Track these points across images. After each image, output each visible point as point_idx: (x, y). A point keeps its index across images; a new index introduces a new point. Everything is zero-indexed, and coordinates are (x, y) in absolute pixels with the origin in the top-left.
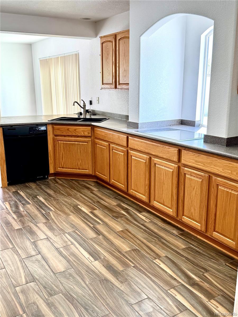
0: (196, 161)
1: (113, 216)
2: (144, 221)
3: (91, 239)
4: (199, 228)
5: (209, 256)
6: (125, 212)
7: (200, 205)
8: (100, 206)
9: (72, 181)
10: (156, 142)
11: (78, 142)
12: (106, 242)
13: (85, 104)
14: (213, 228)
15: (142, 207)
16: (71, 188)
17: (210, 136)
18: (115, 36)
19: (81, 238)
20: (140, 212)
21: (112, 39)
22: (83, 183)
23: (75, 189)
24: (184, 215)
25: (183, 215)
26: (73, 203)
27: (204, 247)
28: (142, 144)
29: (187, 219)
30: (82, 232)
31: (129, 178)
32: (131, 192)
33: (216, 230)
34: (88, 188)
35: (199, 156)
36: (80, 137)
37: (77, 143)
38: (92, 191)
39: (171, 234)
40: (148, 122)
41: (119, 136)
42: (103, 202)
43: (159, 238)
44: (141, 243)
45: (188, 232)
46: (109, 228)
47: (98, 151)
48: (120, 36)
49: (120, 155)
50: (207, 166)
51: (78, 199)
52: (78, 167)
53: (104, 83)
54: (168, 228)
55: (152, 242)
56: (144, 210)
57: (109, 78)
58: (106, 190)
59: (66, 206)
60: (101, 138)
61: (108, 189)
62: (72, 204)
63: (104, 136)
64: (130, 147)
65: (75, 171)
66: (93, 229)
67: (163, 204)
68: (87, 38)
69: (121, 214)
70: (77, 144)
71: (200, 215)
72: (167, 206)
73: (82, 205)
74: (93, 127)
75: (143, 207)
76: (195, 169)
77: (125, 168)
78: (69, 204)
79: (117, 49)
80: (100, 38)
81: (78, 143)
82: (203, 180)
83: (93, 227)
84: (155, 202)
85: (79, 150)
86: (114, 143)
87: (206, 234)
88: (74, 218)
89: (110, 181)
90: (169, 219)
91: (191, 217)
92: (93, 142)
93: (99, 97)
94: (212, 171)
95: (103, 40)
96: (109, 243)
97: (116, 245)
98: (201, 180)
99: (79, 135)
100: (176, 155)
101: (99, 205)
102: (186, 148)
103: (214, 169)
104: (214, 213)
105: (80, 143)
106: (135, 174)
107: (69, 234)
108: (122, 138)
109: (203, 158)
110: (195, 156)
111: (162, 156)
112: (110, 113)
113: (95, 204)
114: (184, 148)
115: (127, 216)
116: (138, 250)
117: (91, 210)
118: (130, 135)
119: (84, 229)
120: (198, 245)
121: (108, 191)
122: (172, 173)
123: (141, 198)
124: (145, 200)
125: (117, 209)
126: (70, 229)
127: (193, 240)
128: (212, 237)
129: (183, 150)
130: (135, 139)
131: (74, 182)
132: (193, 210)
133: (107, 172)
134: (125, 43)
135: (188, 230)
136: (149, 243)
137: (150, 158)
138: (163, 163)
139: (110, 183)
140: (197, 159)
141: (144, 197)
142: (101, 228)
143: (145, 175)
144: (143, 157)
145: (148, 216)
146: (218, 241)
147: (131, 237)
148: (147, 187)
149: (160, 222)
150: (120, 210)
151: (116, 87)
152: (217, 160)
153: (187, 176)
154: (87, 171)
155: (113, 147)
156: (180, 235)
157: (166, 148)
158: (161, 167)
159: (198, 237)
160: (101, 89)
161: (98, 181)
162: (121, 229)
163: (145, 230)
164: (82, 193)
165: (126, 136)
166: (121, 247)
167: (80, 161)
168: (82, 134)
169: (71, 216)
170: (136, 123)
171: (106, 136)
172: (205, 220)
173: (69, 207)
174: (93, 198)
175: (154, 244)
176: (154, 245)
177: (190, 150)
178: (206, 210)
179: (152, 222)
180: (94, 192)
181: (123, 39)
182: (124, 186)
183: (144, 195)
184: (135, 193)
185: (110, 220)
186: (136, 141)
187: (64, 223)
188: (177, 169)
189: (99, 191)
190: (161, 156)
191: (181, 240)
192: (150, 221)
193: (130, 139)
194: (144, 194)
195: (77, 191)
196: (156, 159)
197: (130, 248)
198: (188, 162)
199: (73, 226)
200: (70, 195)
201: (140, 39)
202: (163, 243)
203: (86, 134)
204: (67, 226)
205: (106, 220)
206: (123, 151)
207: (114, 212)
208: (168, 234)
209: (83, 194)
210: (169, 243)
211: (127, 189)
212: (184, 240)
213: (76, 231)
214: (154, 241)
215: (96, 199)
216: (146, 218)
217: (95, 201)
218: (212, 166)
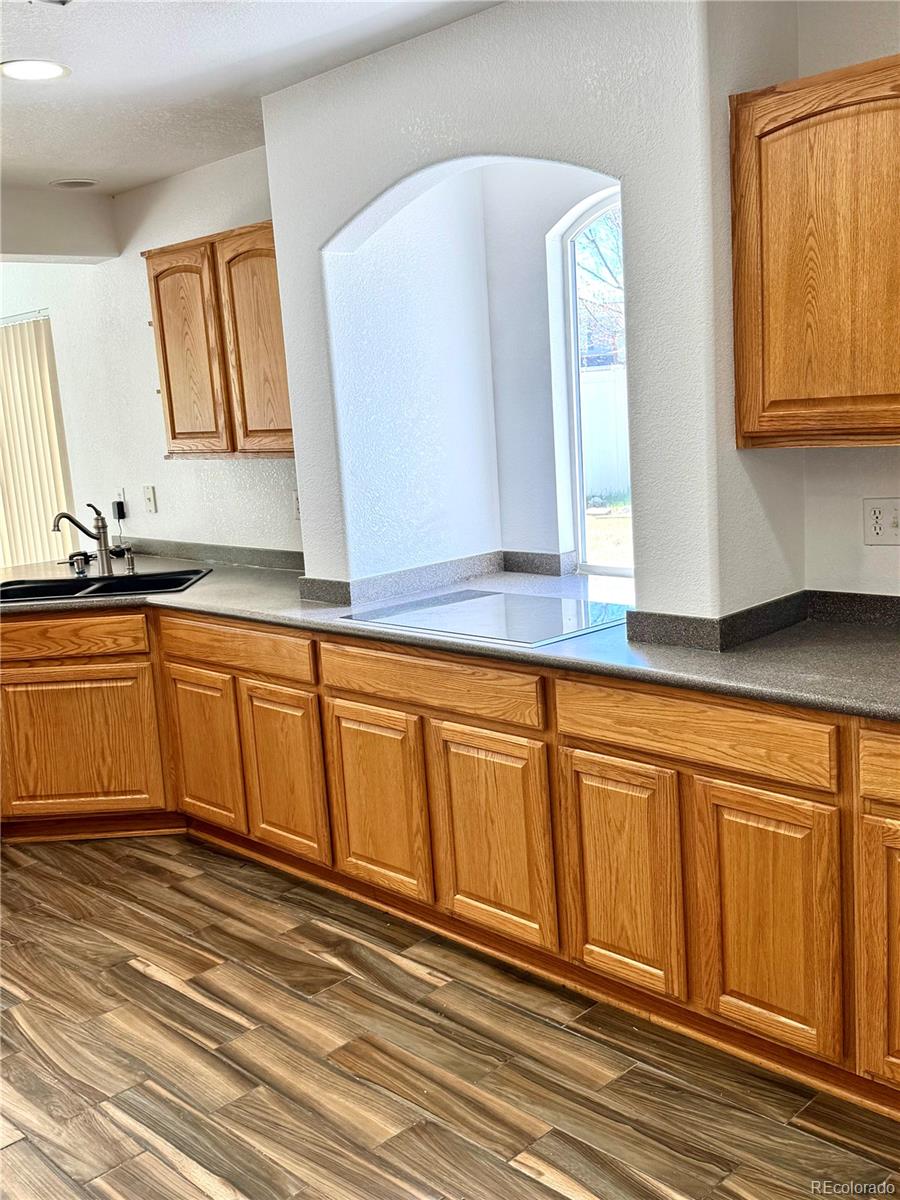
0: (620, 721)
1: (295, 984)
2: (424, 987)
3: (225, 1112)
4: (660, 987)
5: (720, 1098)
6: (336, 955)
7: (655, 890)
8: (226, 946)
9: (77, 848)
10: (443, 657)
11: (91, 681)
12: (290, 1111)
13: (103, 519)
14: (716, 980)
15: (403, 924)
16: (84, 883)
17: (651, 615)
18: (210, 247)
19: (178, 1111)
20: (400, 947)
21: (199, 260)
22: (127, 851)
23: (99, 885)
24: (590, 941)
25: (586, 941)
26: (104, 950)
27: (685, 1060)
28: (382, 667)
29: (604, 956)
30: (174, 1085)
31: (335, 811)
32: (352, 864)
33: (732, 985)
34: (156, 872)
35: (628, 699)
36: (100, 659)
37: (87, 685)
38: (176, 884)
39: (546, 1024)
40: (386, 575)
41: (274, 641)
42: (234, 927)
43: (507, 1053)
44: (437, 1091)
45: (608, 1006)
46: (291, 1045)
47: (186, 714)
48: (234, 246)
49: (290, 721)
50: (665, 736)
51: (122, 930)
52: (103, 786)
53: (179, 433)
54: (529, 1000)
55: (483, 1075)
56: (416, 937)
57: (201, 414)
58: (236, 869)
59: (75, 969)
60: (195, 657)
61: (243, 860)
62: (100, 954)
63: (209, 646)
64: (330, 683)
65: (89, 803)
66: (222, 1060)
67: (498, 905)
68: (81, 258)
69: (323, 968)
70: (87, 693)
71: (658, 930)
72: (516, 908)
73: (145, 953)
74: (150, 613)
75: (404, 921)
76: (619, 752)
77: (316, 769)
78: (85, 958)
79: (225, 297)
80: (143, 260)
81: (95, 685)
82: (653, 795)
83: (216, 1050)
84: (458, 896)
85: (99, 717)
86: (257, 673)
87: (691, 1008)
88: (126, 1024)
89: (249, 831)
90: (522, 960)
91: (622, 944)
92: (157, 674)
93: (153, 488)
94: (690, 755)
95: (158, 265)
96: (307, 1116)
97: (336, 1120)
98: (645, 795)
99: (95, 650)
100: (533, 702)
101: (218, 941)
102: (571, 673)
103: (697, 748)
104: (714, 919)
105: (104, 685)
106: (362, 792)
107: (120, 1102)
108: (289, 651)
109: (646, 707)
110: (613, 702)
111: (472, 712)
112: (213, 547)
113: (203, 940)
114: (561, 672)
115: (349, 974)
116: (434, 1124)
117: (192, 971)
118: (324, 636)
119: (182, 1068)
120: (664, 1057)
121: (244, 872)
122: (520, 776)
123: (395, 887)
124: (414, 894)
125: (303, 948)
126: (118, 1079)
127: (635, 1036)
128: (718, 1014)
129: (557, 680)
130: (348, 648)
131: (87, 850)
132: (624, 916)
133: (232, 792)
134: (254, 274)
135: (608, 994)
136: (473, 1084)
137: (422, 718)
138: (482, 737)
139: (252, 837)
140: (618, 712)
141: (412, 881)
142: (252, 1049)
143: (408, 793)
144: (389, 718)
145: (437, 959)
146: (744, 1030)
147: (391, 1070)
148: (419, 842)
149: (490, 977)
150: (315, 952)
151: (233, 447)
152: (705, 712)
153: (586, 781)
154: (144, 796)
155: (251, 689)
156: (580, 1024)
157: (487, 677)
158: (473, 753)
159: (655, 1019)
160: (167, 457)
161: (192, 831)
162: (341, 1042)
163: (439, 1025)
164: (133, 899)
165: (309, 642)
166: (361, 1124)
167: (109, 760)
168: (110, 646)
169: (109, 1016)
170: (339, 583)
171: (216, 644)
172: (682, 952)
173: (90, 975)
174: (189, 911)
175: (492, 1086)
176: (492, 1091)
177: (587, 678)
178: (680, 912)
179: (457, 984)
180: (187, 884)
181: (244, 259)
182: (316, 846)
183: (410, 874)
184: (369, 869)
185: (283, 1007)
186: (354, 657)
187: (86, 1053)
188: (544, 758)
189: (207, 875)
190: (468, 711)
191: (594, 1048)
192: (450, 980)
193: (327, 650)
194: (407, 868)
195: (113, 891)
196: (446, 724)
197: (396, 1121)
198: (584, 725)
199: (131, 1062)
200: (81, 915)
201: (320, 258)
202: (527, 1073)
203: (126, 644)
204: (103, 1064)
205: (268, 1008)
206: (297, 703)
207: (296, 964)
208: (539, 1028)
209: (141, 903)
210: (548, 1066)
211: (329, 856)
212: (605, 1043)
213: (150, 1083)
214: (487, 1070)
215: (201, 918)
216: (429, 970)
217: (202, 925)
218: (685, 736)
